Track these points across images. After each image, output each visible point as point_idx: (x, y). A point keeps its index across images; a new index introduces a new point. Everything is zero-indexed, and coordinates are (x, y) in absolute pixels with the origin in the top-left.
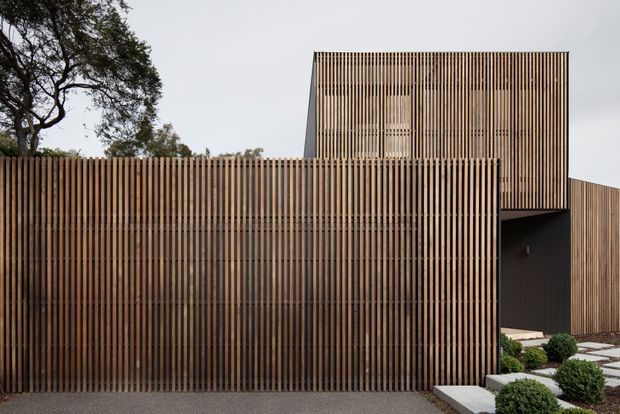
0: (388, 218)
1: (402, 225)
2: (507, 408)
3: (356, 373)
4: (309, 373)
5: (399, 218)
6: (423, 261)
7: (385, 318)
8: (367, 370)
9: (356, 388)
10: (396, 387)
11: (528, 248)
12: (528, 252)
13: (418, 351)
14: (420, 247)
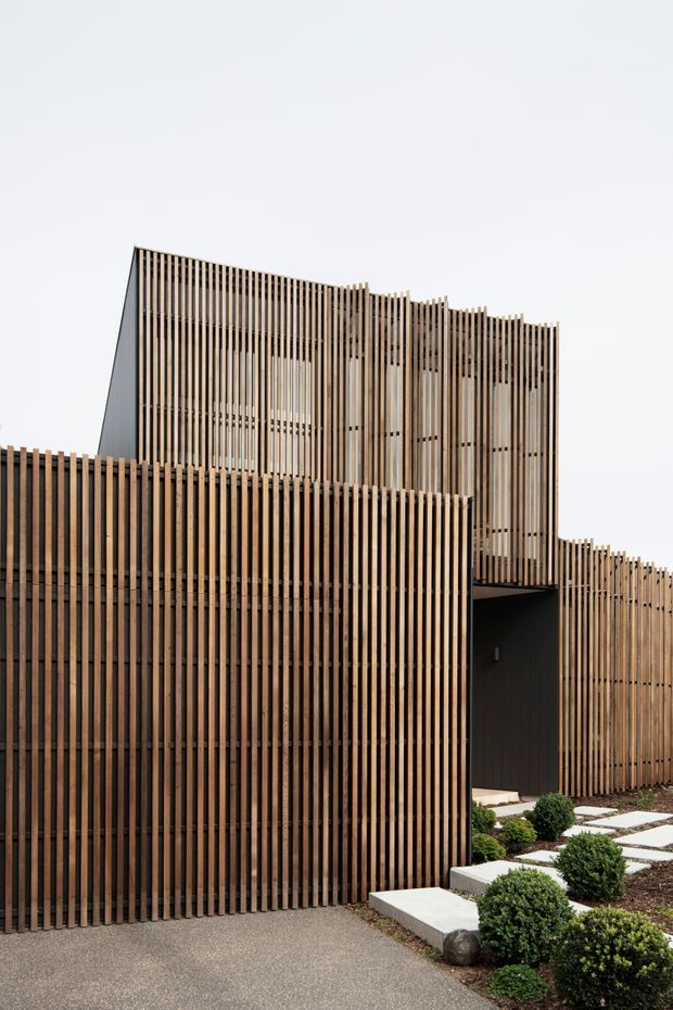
0: (291, 587)
1: (317, 602)
2: (498, 919)
3: (234, 878)
4: (144, 885)
5: (312, 589)
6: (351, 670)
7: (286, 773)
8: (254, 873)
9: (233, 907)
10: (305, 901)
11: (497, 649)
12: (497, 658)
13: (343, 832)
14: (346, 644)
